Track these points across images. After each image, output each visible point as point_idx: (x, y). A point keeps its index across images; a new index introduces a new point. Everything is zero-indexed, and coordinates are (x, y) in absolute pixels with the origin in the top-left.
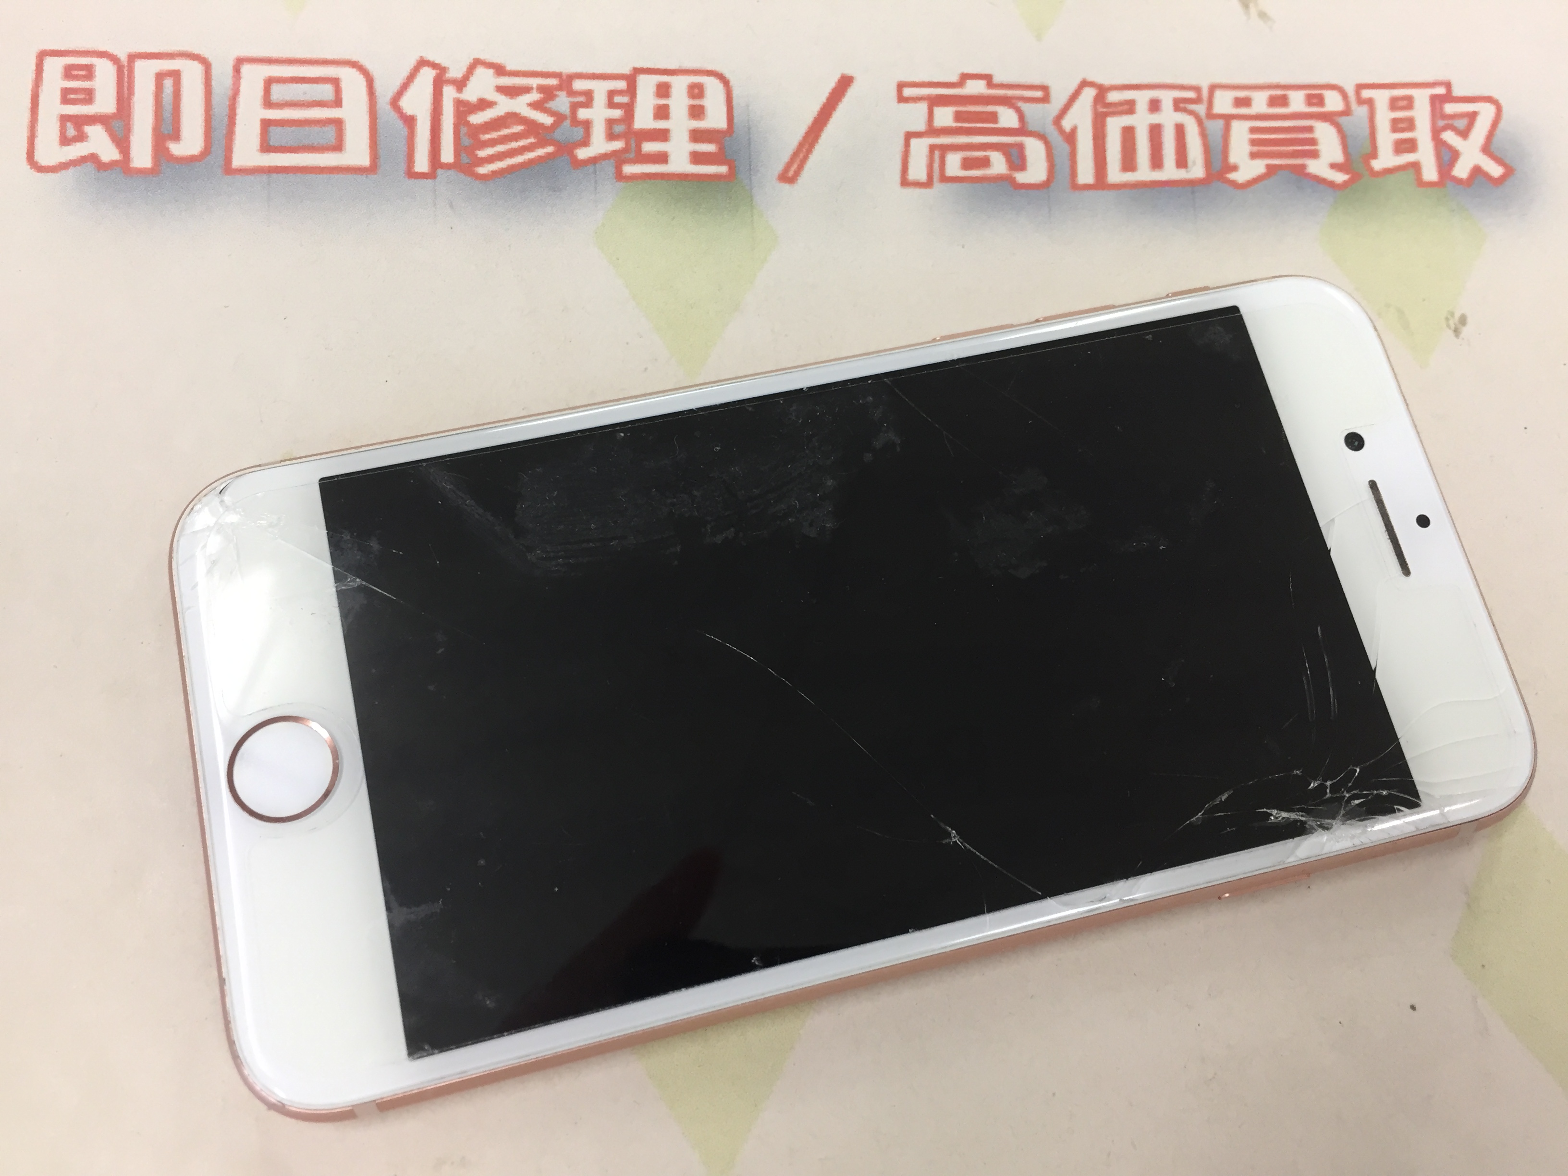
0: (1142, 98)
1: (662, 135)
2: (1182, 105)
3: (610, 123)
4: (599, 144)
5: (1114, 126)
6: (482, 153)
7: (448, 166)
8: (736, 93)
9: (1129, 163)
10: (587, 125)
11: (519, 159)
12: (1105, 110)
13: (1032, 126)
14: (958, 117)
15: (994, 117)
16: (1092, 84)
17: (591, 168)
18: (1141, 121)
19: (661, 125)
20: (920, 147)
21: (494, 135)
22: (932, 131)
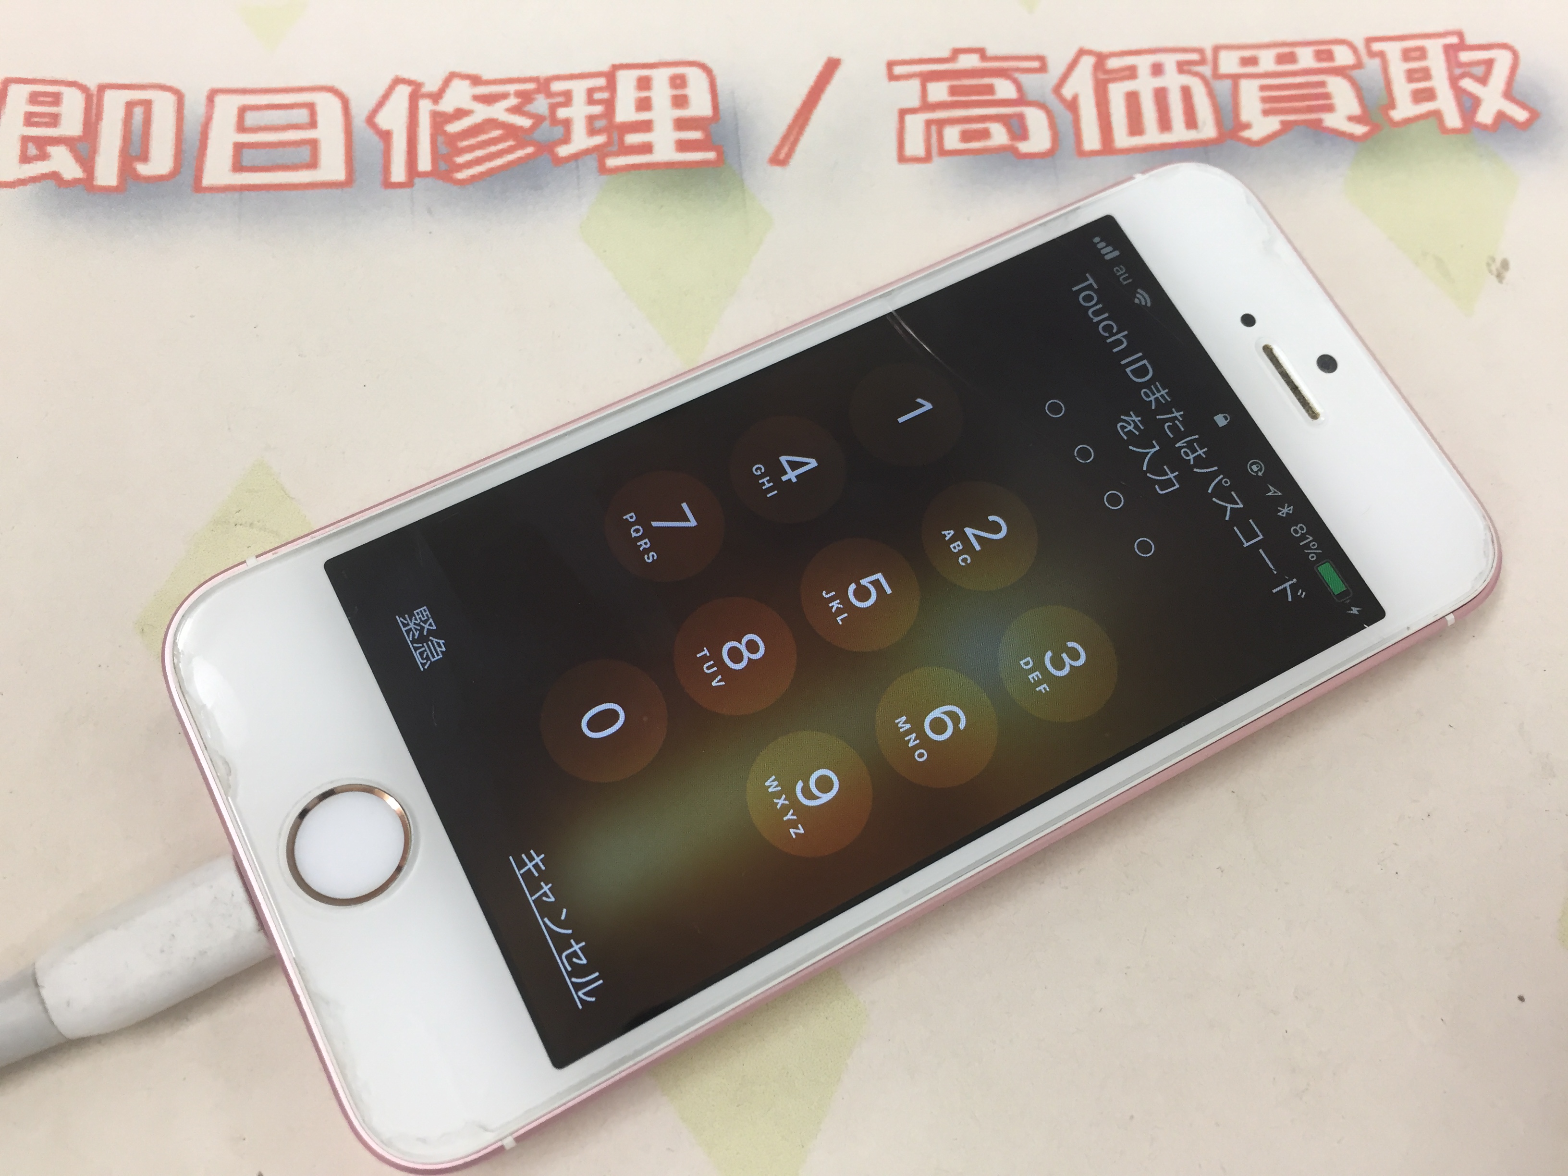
0: (1144, 63)
1: (646, 130)
2: (1186, 68)
3: (591, 119)
4: (581, 140)
5: (1117, 92)
6: (460, 160)
7: (425, 175)
8: (719, 82)
9: (1135, 127)
10: (567, 124)
11: (498, 162)
12: (1105, 77)
13: (1031, 97)
14: (953, 91)
15: (990, 89)
16: (1090, 52)
17: (573, 164)
18: (1145, 85)
19: (644, 116)
20: (916, 124)
21: (472, 141)
22: (926, 106)
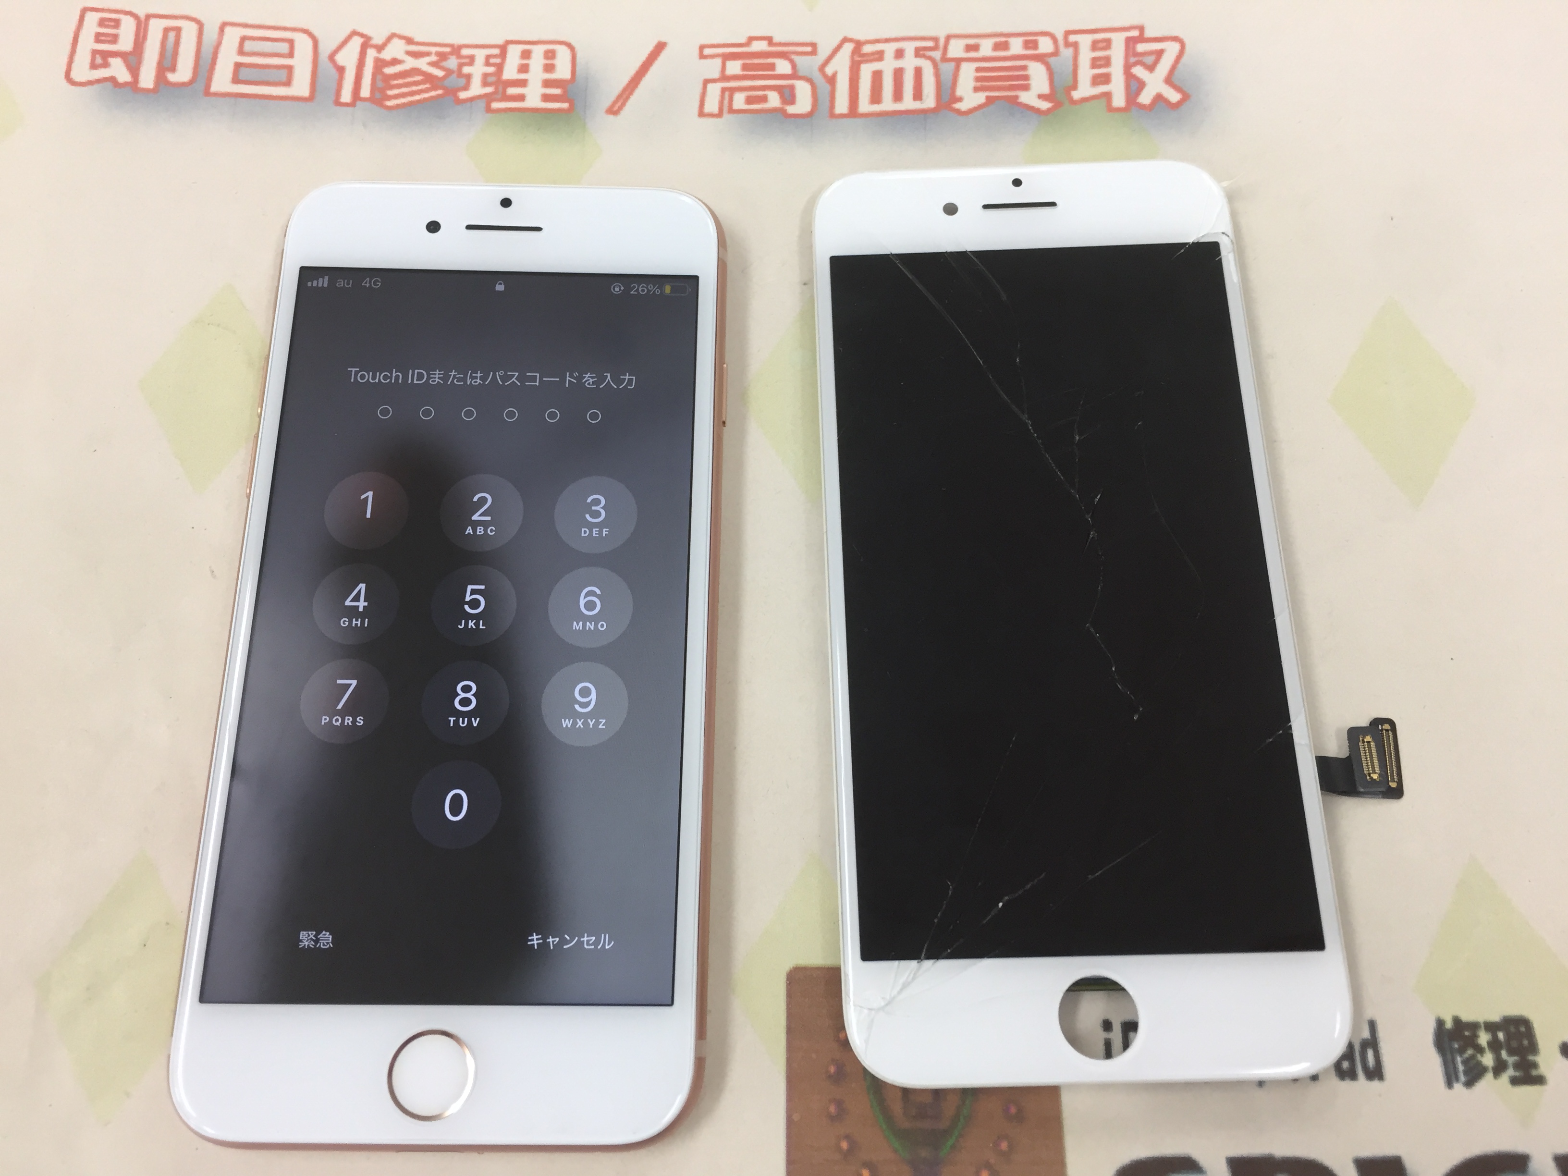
0: (890, 49)
1: (523, 83)
2: (921, 53)
4: (476, 89)
5: (866, 71)
6: (390, 93)
7: (365, 99)
8: (578, 55)
9: (876, 97)
11: (418, 98)
12: (859, 59)
13: (801, 74)
14: (745, 67)
15: (772, 67)
16: (850, 40)
17: (469, 104)
18: (888, 66)
19: (522, 76)
20: (714, 90)
21: (401, 81)
22: (724, 78)
